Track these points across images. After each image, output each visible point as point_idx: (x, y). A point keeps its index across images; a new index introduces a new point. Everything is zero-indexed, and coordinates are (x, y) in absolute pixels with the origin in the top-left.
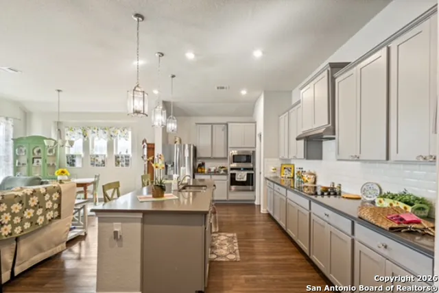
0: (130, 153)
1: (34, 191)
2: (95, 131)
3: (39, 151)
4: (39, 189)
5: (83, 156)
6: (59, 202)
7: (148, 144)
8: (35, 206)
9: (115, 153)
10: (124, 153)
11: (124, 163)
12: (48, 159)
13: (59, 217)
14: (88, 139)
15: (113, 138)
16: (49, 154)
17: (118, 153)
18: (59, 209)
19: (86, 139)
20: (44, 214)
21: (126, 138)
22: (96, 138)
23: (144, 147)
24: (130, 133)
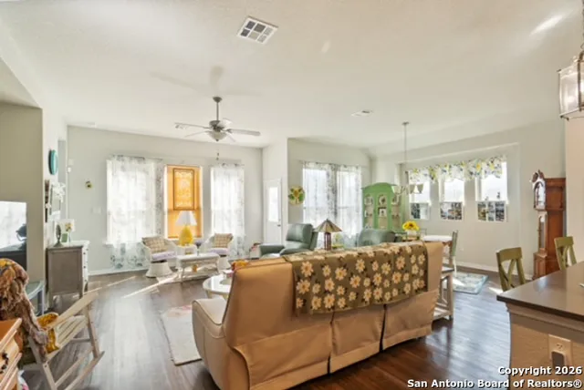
0: (504, 198)
1: (401, 249)
2: (447, 169)
3: (383, 201)
4: (405, 247)
5: (430, 204)
6: (425, 267)
7: (546, 180)
8: (402, 269)
9: (477, 199)
10: (493, 199)
11: (494, 215)
12: (392, 209)
13: (425, 288)
14: (436, 181)
15: (473, 176)
16: (392, 203)
17: (483, 200)
18: (425, 278)
19: (434, 182)
20: (410, 281)
21: (497, 172)
22: (448, 179)
23: (537, 186)
24: (504, 165)
